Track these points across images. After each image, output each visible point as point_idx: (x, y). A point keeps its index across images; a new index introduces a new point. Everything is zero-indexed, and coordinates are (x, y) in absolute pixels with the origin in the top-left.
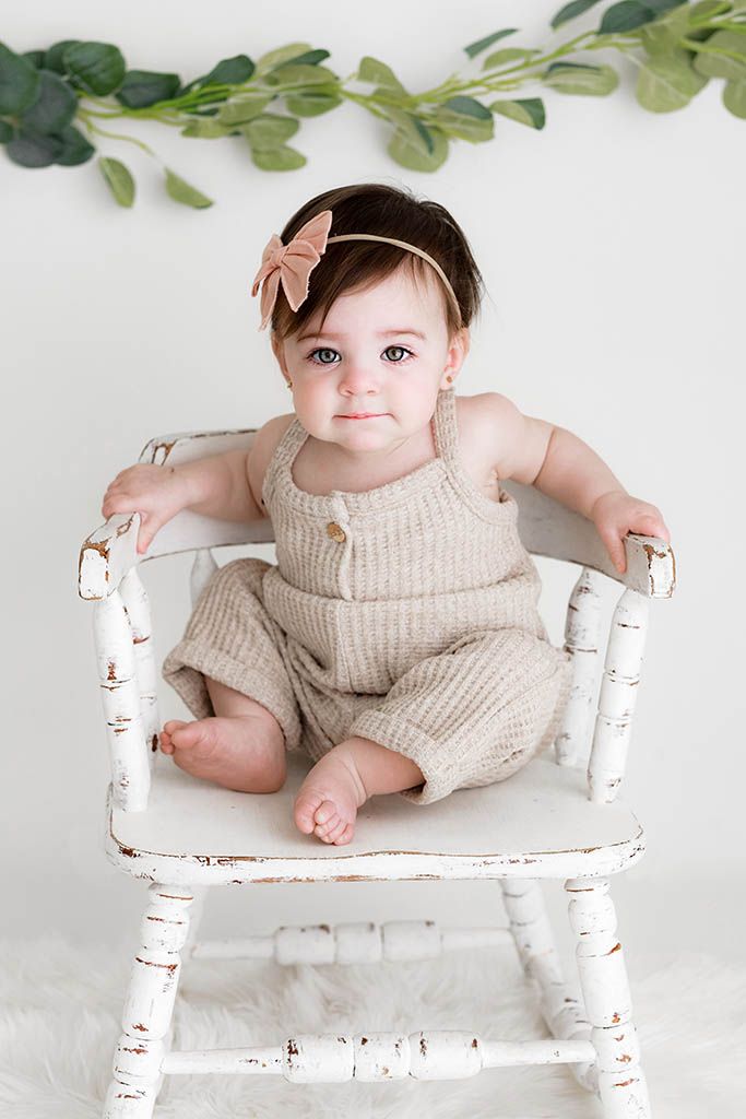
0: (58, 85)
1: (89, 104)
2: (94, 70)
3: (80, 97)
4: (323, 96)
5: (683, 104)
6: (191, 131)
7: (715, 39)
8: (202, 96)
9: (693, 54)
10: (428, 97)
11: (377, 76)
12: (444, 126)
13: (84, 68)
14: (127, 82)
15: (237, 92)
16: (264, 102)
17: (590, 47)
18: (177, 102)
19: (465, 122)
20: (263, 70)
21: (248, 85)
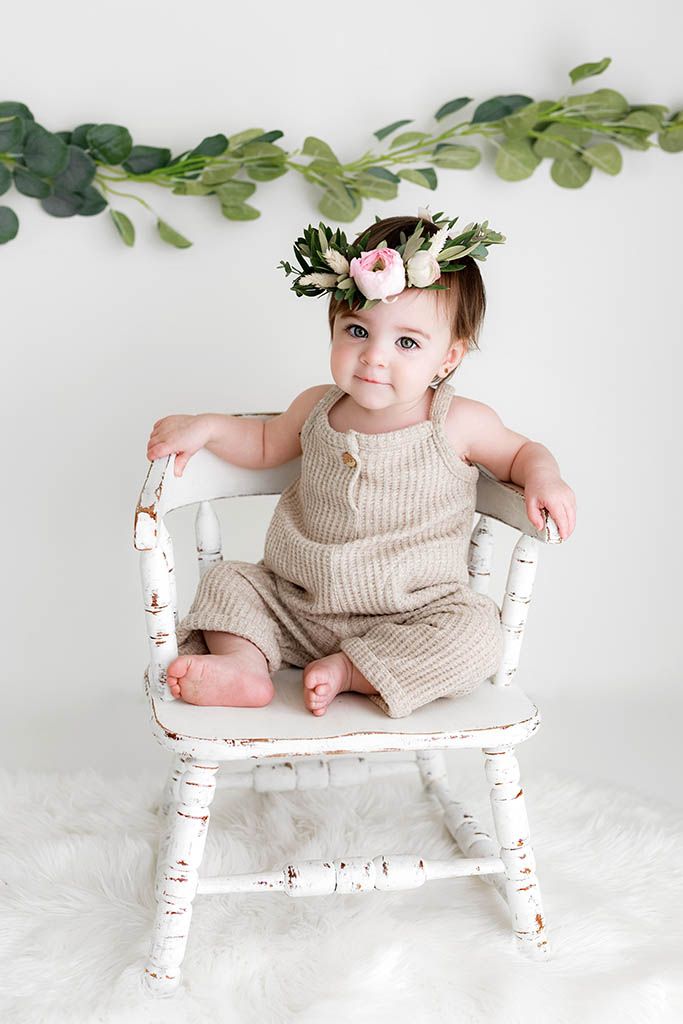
0: (82, 156)
1: (103, 170)
2: (109, 145)
3: (97, 165)
4: (273, 167)
5: (527, 175)
6: (180, 190)
7: (551, 129)
8: (187, 165)
9: (533, 141)
10: (351, 168)
11: (317, 152)
12: (363, 188)
13: (102, 144)
14: (132, 154)
15: (212, 162)
16: (233, 170)
17: (464, 133)
18: (167, 170)
19: (378, 185)
21: (221, 158)
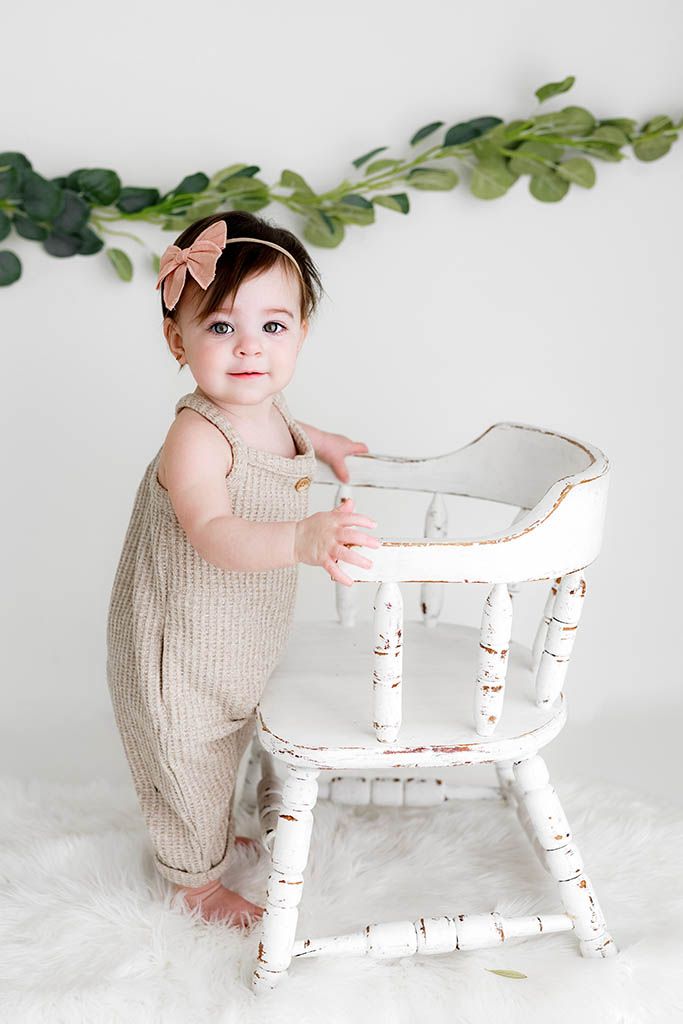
0: (75, 200)
1: (99, 212)
2: (100, 188)
3: (91, 207)
4: (257, 199)
5: (502, 193)
6: (169, 226)
7: (524, 147)
8: (175, 202)
9: (508, 159)
10: (329, 196)
11: (293, 183)
12: (342, 215)
13: (93, 187)
14: (123, 195)
15: (201, 198)
16: (215, 205)
17: (438, 157)
18: (158, 207)
19: (355, 212)
20: (214, 184)
21: (206, 193)
